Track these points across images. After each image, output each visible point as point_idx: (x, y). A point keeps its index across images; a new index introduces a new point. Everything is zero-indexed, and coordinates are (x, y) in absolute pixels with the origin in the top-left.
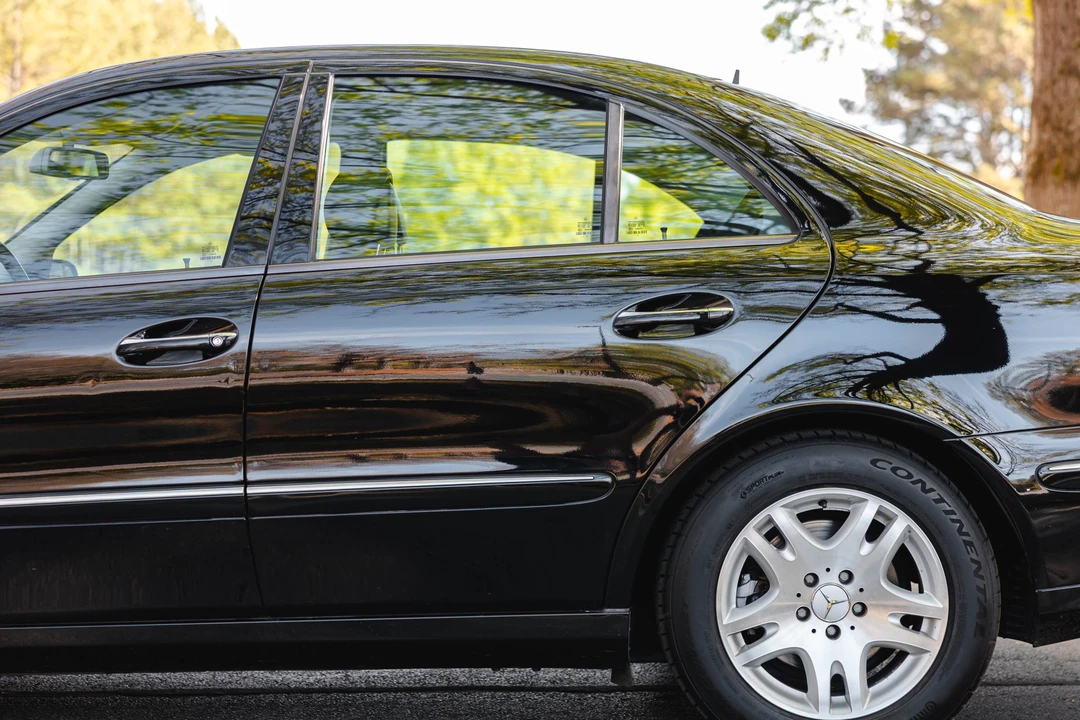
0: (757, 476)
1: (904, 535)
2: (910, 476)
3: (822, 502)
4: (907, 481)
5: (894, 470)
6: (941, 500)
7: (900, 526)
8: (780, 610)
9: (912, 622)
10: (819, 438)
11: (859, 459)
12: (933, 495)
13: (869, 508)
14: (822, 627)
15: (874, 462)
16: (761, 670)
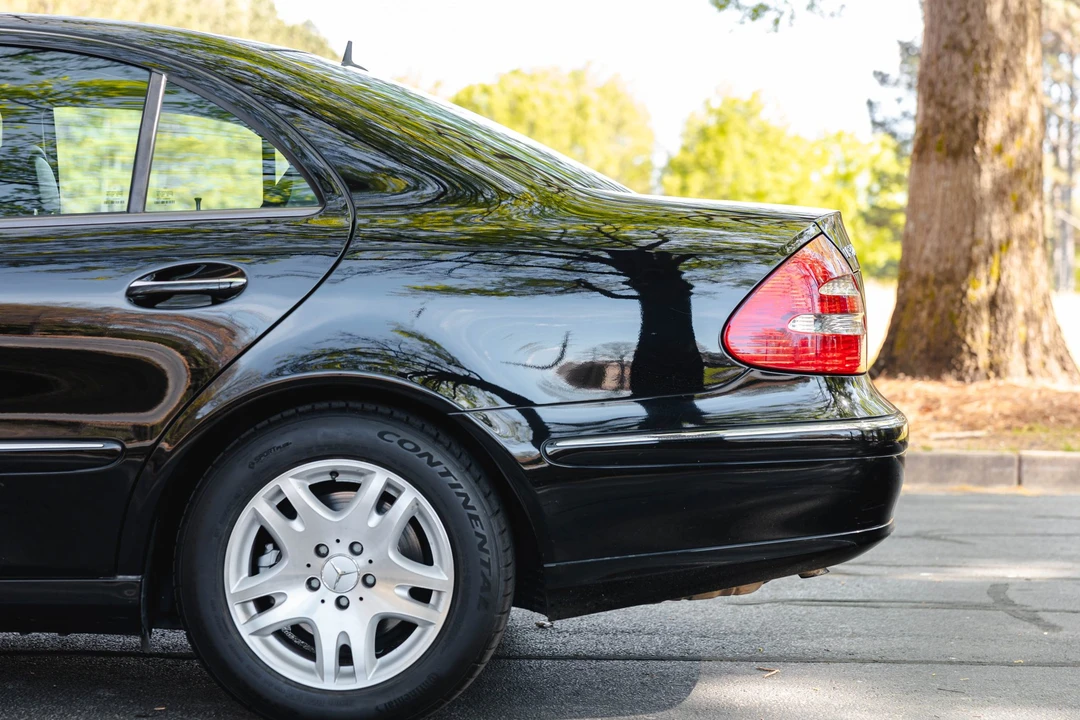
0: (266, 447)
1: (411, 507)
2: (417, 449)
3: (334, 473)
4: (414, 454)
5: (401, 443)
6: (448, 474)
7: (409, 498)
8: (289, 579)
9: (421, 595)
10: (330, 409)
11: (366, 431)
12: (440, 469)
13: (378, 479)
14: (332, 597)
15: (381, 435)
16: (272, 640)
